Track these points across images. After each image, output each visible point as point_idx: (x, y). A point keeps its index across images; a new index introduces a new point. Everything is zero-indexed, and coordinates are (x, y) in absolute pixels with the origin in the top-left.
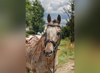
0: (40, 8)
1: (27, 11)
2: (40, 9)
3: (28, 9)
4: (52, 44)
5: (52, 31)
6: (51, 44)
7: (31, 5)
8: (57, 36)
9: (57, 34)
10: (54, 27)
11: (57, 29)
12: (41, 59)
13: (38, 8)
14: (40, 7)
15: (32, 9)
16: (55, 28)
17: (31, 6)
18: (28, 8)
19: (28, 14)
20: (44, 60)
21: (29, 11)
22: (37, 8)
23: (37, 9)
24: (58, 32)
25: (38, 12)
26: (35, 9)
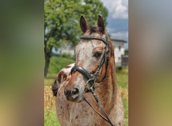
0: (98, 8)
1: (72, 15)
2: (98, 10)
3: (75, 11)
4: (80, 75)
5: (84, 49)
6: (77, 75)
7: (80, 3)
8: (94, 59)
9: (92, 55)
10: (90, 42)
11: (94, 45)
12: (86, 111)
13: (95, 9)
14: (98, 6)
15: (83, 11)
16: (92, 43)
17: (80, 5)
18: (73, 10)
19: (74, 22)
20: (92, 113)
21: (76, 14)
22: (92, 9)
23: (92, 11)
24: (95, 51)
25: (94, 16)
26: (89, 11)
